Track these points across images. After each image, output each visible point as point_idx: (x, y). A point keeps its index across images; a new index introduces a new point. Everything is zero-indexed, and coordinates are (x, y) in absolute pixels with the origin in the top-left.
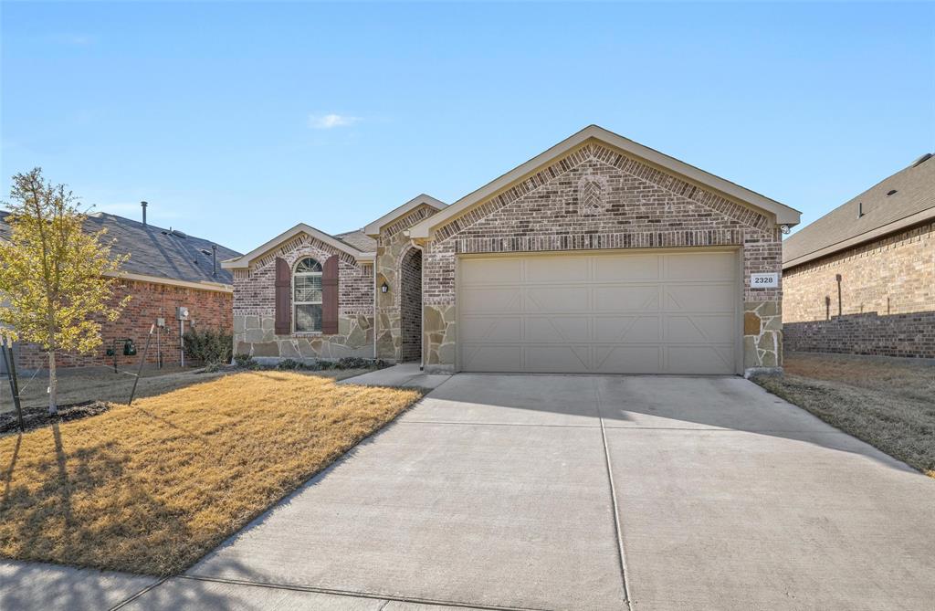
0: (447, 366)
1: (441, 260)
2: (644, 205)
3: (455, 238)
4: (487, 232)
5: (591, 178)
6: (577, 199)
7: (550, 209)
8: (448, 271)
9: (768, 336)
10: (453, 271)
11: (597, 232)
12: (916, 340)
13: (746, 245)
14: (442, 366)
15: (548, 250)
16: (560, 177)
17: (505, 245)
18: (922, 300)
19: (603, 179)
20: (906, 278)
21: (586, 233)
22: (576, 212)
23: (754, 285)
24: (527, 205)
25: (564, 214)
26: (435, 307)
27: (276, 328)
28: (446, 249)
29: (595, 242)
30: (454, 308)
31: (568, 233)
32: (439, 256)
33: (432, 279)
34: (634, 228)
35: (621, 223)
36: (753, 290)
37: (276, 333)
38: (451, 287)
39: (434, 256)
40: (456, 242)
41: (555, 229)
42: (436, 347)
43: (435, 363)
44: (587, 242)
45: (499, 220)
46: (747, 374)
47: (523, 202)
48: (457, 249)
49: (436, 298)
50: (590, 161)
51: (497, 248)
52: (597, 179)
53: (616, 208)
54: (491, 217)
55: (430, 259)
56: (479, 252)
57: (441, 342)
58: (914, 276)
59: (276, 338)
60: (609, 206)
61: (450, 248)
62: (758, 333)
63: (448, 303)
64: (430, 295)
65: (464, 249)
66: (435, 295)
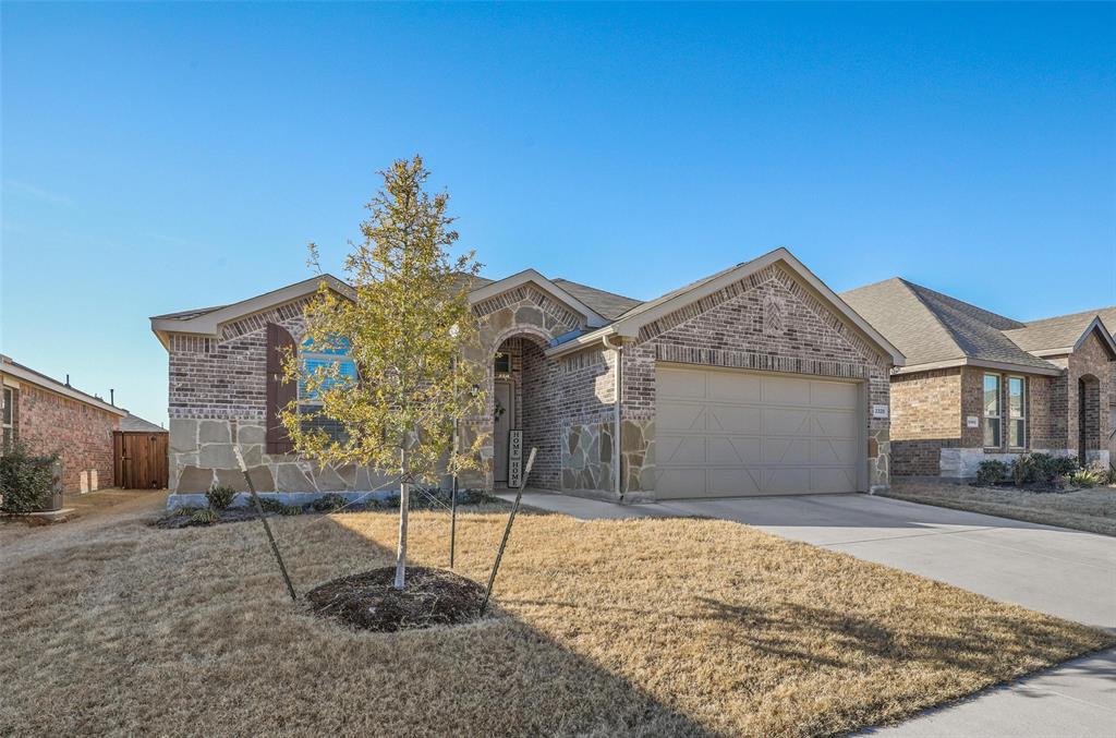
0: (648, 493)
1: (641, 366)
2: (810, 333)
3: (655, 341)
4: (686, 340)
5: (773, 299)
6: (761, 318)
7: (741, 324)
8: (648, 380)
9: (882, 458)
10: (654, 380)
11: (777, 354)
12: (912, 462)
13: (871, 380)
14: (643, 494)
15: (739, 368)
16: (750, 291)
17: (703, 356)
18: (918, 430)
19: (782, 302)
20: (901, 412)
21: (770, 353)
22: (761, 331)
23: (876, 415)
24: (722, 316)
25: (752, 331)
26: (635, 422)
27: (268, 443)
28: (646, 354)
29: (776, 364)
30: (654, 424)
31: (754, 351)
32: (639, 361)
33: (632, 388)
34: (803, 353)
35: (794, 348)
36: (875, 419)
37: (268, 452)
38: (652, 399)
39: (634, 360)
40: (657, 346)
41: (746, 345)
42: (636, 471)
43: (636, 490)
44: (770, 363)
45: (698, 329)
46: (872, 491)
47: (718, 312)
48: (658, 356)
49: (637, 412)
50: (772, 282)
51: (695, 359)
52: (777, 299)
53: (791, 332)
54: (690, 324)
55: (629, 364)
56: (677, 362)
57: (640, 465)
58: (911, 412)
59: (267, 461)
60: (786, 330)
61: (651, 352)
62: (876, 456)
63: (649, 418)
64: (630, 408)
65: (664, 357)
66: (635, 408)
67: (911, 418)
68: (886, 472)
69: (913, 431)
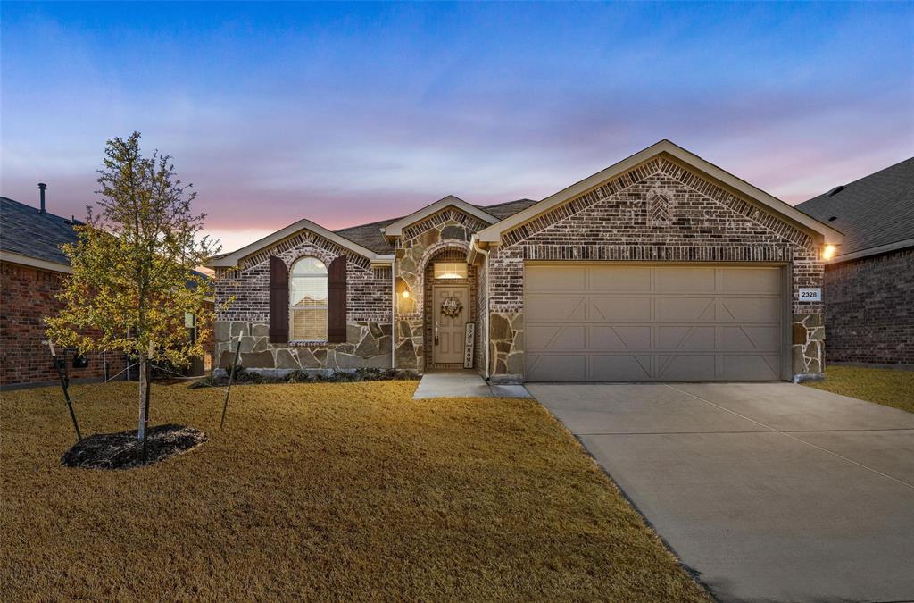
0: (515, 376)
1: (508, 266)
2: (708, 220)
3: (523, 243)
4: (556, 239)
5: (659, 192)
6: (645, 211)
7: (619, 219)
8: (517, 277)
9: (813, 344)
10: (521, 277)
11: (664, 244)
13: (795, 262)
14: (510, 376)
15: (617, 259)
16: (630, 188)
17: (575, 252)
19: (670, 193)
20: (885, 295)
21: (654, 244)
22: (644, 223)
23: (801, 299)
24: (597, 214)
25: (633, 224)
26: (503, 315)
27: (270, 335)
28: (514, 255)
29: (663, 254)
30: (522, 315)
31: (637, 244)
32: (506, 262)
33: (499, 286)
34: (698, 241)
35: (687, 236)
36: (801, 303)
37: (271, 341)
38: (519, 294)
39: (501, 262)
40: (525, 248)
41: (624, 239)
42: (504, 357)
43: (502, 373)
44: (655, 253)
45: (568, 228)
46: (797, 380)
47: (593, 211)
48: (525, 255)
49: (503, 306)
50: (658, 175)
51: (567, 255)
52: (664, 191)
53: (682, 221)
54: (561, 224)
55: (496, 265)
56: (547, 259)
57: (508, 351)
58: (896, 294)
59: (270, 347)
60: (675, 220)
61: (519, 253)
62: (804, 343)
63: (517, 311)
64: (497, 302)
65: (533, 255)
66: (502, 302)
67: (897, 300)
68: (819, 360)
69: (898, 314)
